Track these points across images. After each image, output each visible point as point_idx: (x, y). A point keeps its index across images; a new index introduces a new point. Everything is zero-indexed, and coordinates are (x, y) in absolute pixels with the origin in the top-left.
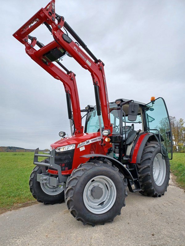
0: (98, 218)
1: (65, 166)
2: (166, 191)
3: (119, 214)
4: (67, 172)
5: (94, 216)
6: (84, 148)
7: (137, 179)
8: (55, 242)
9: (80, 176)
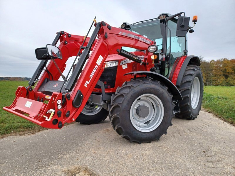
0: (145, 136)
1: (107, 84)
2: (199, 115)
3: (166, 133)
4: (110, 90)
5: (141, 134)
6: (127, 66)
7: (176, 101)
8: (105, 158)
9: (126, 93)
